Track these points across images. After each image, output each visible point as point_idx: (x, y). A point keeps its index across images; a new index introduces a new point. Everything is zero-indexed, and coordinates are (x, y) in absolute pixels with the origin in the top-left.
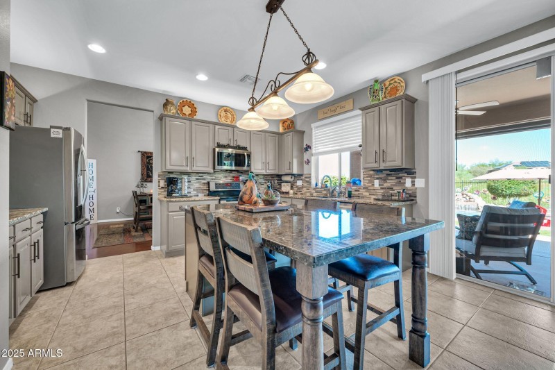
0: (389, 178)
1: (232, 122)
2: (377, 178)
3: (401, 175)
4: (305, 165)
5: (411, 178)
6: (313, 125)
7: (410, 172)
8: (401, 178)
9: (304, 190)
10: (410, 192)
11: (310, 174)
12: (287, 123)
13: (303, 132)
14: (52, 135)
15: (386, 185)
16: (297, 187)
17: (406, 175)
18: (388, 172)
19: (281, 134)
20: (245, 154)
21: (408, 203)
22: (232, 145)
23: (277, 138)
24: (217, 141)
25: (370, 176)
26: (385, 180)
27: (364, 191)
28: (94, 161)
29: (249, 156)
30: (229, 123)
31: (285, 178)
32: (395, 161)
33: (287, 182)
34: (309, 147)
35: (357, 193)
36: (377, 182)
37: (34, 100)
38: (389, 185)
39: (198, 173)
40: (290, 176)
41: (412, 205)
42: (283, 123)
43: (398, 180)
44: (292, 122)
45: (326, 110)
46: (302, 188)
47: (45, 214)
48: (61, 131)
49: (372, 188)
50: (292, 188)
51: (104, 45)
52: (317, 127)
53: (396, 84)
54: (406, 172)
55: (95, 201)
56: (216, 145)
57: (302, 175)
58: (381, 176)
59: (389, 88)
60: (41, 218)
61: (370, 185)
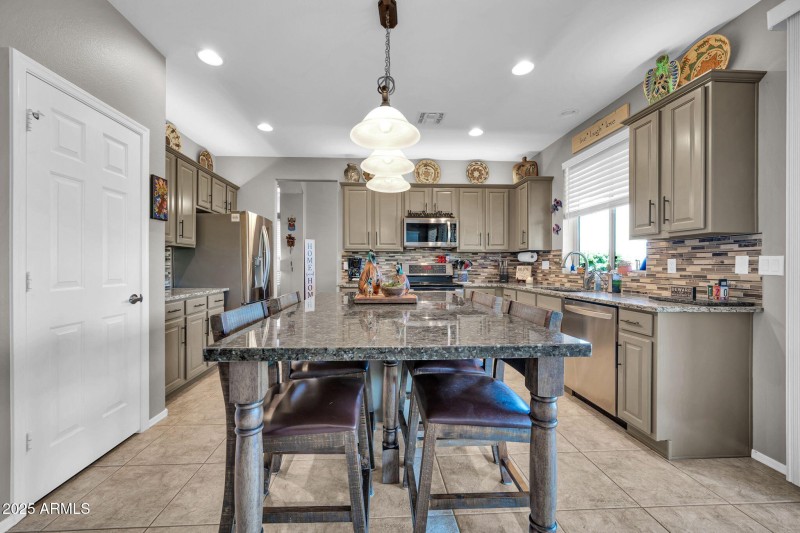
0: (698, 255)
1: (434, 179)
2: (673, 256)
3: (723, 248)
4: (554, 235)
5: (749, 253)
6: (565, 165)
7: (748, 241)
8: (724, 254)
9: (552, 278)
10: (747, 286)
11: (561, 250)
12: (524, 169)
13: (550, 180)
14: (233, 220)
15: (691, 270)
16: (542, 272)
17: (735, 247)
18: (696, 243)
19: (512, 188)
20: (449, 223)
21: (743, 310)
22: (429, 211)
23: (506, 195)
24: (407, 208)
25: (660, 251)
26: (689, 259)
27: (648, 280)
28: (312, 242)
29: (454, 226)
30: (431, 181)
31: (523, 257)
32: (689, 219)
33: (523, 264)
34: (559, 204)
35: (635, 284)
36: (672, 265)
37: (236, 188)
38: (698, 269)
39: (388, 253)
40: (530, 254)
41: (750, 316)
42: (519, 169)
43: (719, 259)
44: (535, 165)
45: (583, 135)
46: (550, 273)
47: (225, 292)
48: (238, 215)
49: (663, 275)
50: (534, 274)
51: (272, 122)
52: (572, 168)
53: (713, 52)
54: (736, 242)
55: (314, 284)
56: (406, 214)
57: (549, 252)
58: (680, 250)
59: (699, 64)
60: (222, 297)
61: (660, 269)
